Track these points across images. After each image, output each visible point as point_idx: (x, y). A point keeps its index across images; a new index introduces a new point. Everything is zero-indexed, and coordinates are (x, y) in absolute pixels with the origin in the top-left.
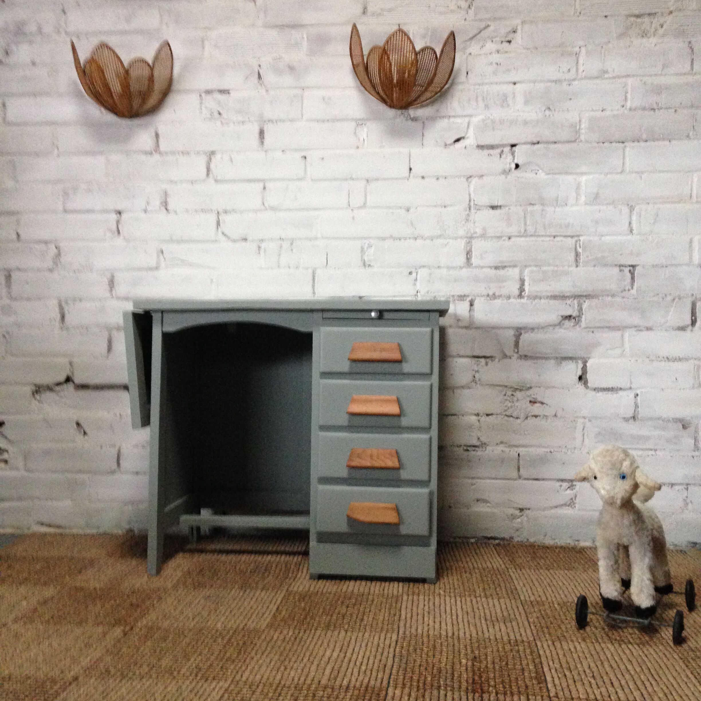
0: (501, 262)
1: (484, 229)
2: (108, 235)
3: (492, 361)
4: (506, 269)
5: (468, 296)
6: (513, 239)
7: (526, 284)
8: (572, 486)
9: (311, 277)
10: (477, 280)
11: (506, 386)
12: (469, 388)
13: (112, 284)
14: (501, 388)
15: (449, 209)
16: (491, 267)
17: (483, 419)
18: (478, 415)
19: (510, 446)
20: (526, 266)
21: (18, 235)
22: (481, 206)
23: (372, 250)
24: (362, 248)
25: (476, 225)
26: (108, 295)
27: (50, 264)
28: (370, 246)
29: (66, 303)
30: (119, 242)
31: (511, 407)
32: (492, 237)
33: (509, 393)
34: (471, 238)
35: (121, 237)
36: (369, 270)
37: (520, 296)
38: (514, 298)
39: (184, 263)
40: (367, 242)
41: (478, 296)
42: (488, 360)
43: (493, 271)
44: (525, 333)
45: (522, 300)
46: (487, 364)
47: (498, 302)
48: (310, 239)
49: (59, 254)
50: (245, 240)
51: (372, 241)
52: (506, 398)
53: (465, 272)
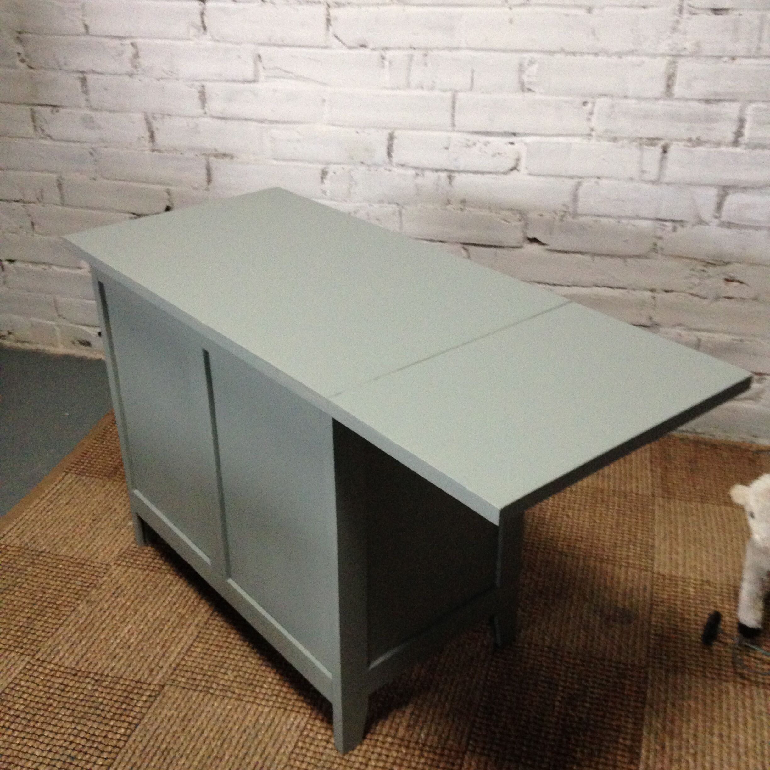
0: (716, 93)
1: (698, 44)
2: (193, 31)
3: (683, 226)
4: (721, 104)
5: (662, 139)
6: (738, 61)
7: (748, 126)
8: (762, 379)
9: (449, 104)
10: (675, 117)
11: (696, 259)
12: (646, 257)
13: (203, 97)
14: (688, 261)
15: (650, 10)
16: (699, 100)
17: (660, 296)
18: (652, 290)
19: (691, 329)
20: (751, 102)
21: (86, 27)
22: (698, 9)
23: (534, 69)
24: (521, 65)
25: (688, 37)
26: (200, 111)
27: (128, 68)
28: (531, 63)
29: (154, 118)
30: (206, 41)
31: (699, 284)
32: (707, 57)
33: (700, 267)
34: (679, 56)
35: (208, 35)
36: (529, 95)
37: (736, 143)
38: (727, 145)
39: (288, 74)
40: (527, 56)
41: (676, 140)
42: (678, 225)
43: (703, 106)
44: (734, 193)
45: (738, 150)
46: (674, 230)
47: (701, 150)
48: (451, 49)
49: (136, 56)
50: (364, 46)
51: (536, 56)
52: (693, 273)
53: (661, 106)
